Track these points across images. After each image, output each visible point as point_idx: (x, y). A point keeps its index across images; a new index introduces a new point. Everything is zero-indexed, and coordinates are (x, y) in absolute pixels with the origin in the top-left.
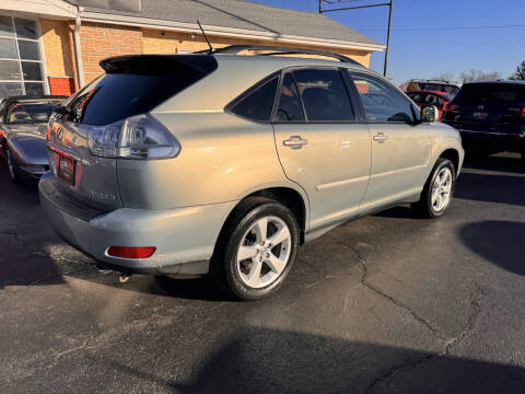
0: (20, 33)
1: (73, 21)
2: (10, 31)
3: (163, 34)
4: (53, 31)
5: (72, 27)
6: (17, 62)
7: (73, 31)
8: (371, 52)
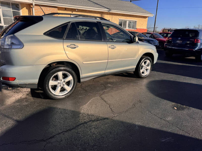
0: (13, 8)
1: (32, 4)
2: (10, 7)
3: (66, 9)
4: (25, 8)
5: (32, 6)
6: (12, 19)
7: (32, 8)
8: (148, 17)
